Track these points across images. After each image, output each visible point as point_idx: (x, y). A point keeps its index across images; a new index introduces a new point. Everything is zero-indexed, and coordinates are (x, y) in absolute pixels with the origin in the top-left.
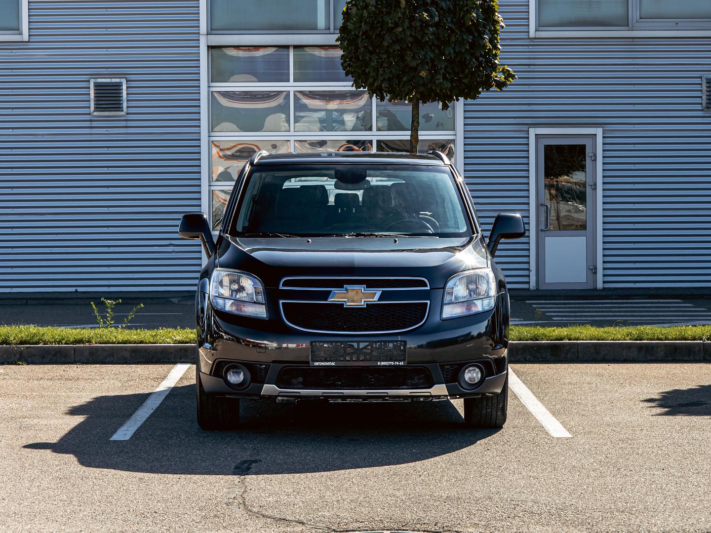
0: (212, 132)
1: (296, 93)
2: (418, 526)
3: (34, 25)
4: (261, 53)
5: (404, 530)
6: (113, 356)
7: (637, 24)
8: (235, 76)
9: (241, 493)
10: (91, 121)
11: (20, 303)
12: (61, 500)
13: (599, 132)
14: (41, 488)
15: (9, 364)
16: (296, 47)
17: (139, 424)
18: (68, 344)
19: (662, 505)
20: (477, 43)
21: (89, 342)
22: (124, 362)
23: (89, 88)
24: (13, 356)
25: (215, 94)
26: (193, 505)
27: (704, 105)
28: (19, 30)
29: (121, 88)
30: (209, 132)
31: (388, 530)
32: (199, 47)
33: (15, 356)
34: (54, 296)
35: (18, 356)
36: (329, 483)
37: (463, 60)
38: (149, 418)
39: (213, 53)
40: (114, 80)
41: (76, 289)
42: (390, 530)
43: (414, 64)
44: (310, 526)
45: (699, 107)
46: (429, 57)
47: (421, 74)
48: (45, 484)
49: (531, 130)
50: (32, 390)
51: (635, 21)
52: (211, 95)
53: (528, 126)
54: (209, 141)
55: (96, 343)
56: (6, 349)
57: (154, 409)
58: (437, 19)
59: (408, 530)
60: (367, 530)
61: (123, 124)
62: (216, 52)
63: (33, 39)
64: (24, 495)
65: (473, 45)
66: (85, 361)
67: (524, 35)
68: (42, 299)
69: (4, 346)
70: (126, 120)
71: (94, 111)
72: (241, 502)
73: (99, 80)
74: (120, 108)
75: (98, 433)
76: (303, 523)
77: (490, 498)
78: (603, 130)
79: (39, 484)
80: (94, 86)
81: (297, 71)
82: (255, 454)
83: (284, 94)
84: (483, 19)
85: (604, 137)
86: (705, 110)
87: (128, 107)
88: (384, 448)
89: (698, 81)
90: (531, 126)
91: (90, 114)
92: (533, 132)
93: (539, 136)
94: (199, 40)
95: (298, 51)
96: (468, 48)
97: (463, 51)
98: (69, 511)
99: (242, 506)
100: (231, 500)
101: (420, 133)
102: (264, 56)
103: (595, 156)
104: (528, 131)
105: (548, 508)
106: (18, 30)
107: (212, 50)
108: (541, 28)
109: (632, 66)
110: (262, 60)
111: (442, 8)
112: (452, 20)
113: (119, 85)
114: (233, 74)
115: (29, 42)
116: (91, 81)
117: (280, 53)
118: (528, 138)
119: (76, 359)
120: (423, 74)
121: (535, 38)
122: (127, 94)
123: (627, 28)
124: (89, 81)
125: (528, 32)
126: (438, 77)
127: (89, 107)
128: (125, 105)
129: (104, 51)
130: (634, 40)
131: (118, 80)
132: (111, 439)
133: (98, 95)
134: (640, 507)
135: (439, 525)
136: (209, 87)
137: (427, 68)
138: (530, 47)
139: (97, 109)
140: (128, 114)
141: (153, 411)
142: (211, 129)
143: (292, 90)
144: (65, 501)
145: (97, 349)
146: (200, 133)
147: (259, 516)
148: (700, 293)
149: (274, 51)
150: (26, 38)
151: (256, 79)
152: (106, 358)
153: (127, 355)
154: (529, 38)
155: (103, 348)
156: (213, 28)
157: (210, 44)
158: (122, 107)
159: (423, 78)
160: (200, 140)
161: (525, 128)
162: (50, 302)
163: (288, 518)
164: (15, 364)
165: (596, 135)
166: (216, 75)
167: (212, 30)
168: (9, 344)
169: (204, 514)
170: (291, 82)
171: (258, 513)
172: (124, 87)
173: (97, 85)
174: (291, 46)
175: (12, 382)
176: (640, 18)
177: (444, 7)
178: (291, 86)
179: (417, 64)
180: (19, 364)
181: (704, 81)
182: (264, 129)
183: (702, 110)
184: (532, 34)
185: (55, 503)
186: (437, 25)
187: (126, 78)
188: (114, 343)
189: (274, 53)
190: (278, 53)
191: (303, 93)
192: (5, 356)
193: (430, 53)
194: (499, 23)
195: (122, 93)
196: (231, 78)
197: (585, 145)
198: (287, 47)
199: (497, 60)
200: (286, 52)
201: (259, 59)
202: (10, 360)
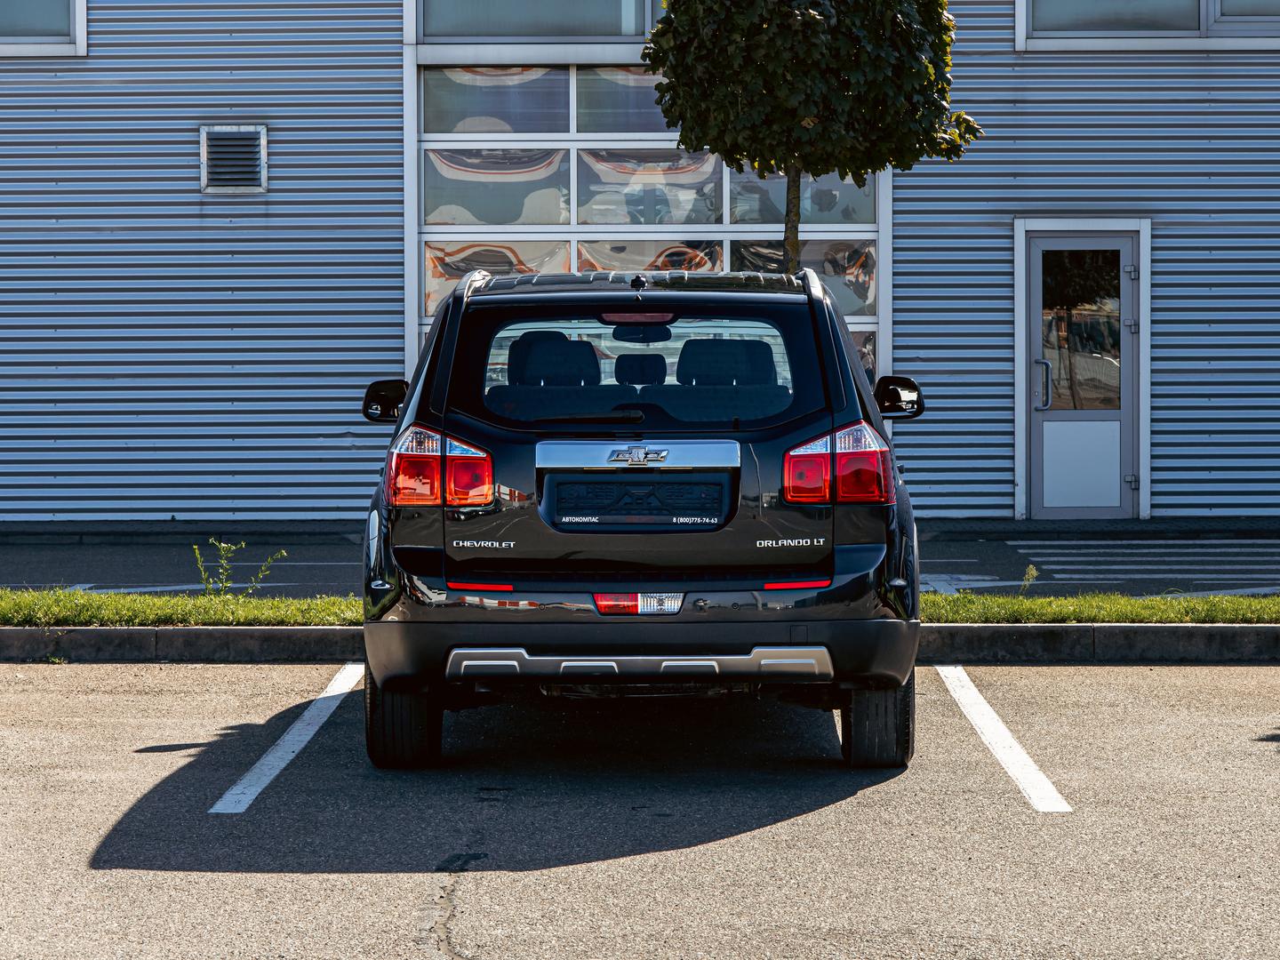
0: (425, 224)
1: (581, 153)
3: (96, 27)
4: (513, 80)
6: (228, 649)
7: (1216, 27)
8: (468, 120)
9: (444, 920)
10: (202, 204)
11: (69, 541)
12: (108, 932)
13: (1144, 226)
14: (73, 906)
15: (34, 661)
16: (581, 68)
17: (265, 781)
18: (145, 625)
19: (1232, 949)
20: (907, 66)
21: (183, 621)
22: (246, 659)
23: (198, 143)
24: (42, 646)
25: (431, 155)
26: (352, 942)
28: (69, 35)
29: (257, 143)
30: (419, 225)
32: (401, 67)
33: (46, 647)
34: (130, 529)
35: (51, 648)
36: (610, 901)
37: (881, 97)
38: (285, 769)
39: (427, 77)
40: (244, 129)
41: (173, 516)
43: (792, 102)
46: (818, 93)
47: (804, 123)
48: (80, 900)
49: (1017, 222)
50: (74, 713)
51: (1211, 20)
52: (424, 157)
53: (1012, 216)
54: (419, 242)
55: (197, 624)
56: (31, 634)
57: (296, 752)
58: (834, 21)
61: (261, 209)
62: (433, 75)
63: (96, 52)
64: (39, 920)
65: (899, 69)
66: (177, 657)
67: (1006, 47)
68: (108, 534)
69: (27, 628)
70: (267, 203)
71: (208, 186)
72: (444, 937)
73: (217, 129)
74: (255, 181)
75: (188, 798)
77: (910, 932)
78: (1152, 224)
79: (70, 899)
80: (208, 139)
81: (582, 111)
82: (476, 842)
83: (562, 153)
84: (921, 24)
85: (1153, 237)
87: (270, 178)
88: (718, 830)
90: (1017, 215)
91: (199, 191)
92: (1021, 226)
93: (1032, 235)
94: (401, 54)
95: (586, 75)
96: (890, 74)
97: (882, 80)
98: (120, 953)
99: (443, 946)
100: (424, 934)
101: (801, 227)
102: (520, 86)
103: (1137, 270)
104: (1012, 225)
105: (1019, 952)
106: (67, 35)
107: (426, 72)
108: (1036, 34)
109: (1207, 105)
110: (519, 91)
112: (862, 23)
113: (254, 137)
114: (463, 116)
115: (87, 57)
116: (201, 130)
117: (552, 77)
118: (1012, 237)
119: (160, 653)
120: (808, 123)
121: (1026, 52)
122: (269, 154)
123: (1197, 33)
124: (198, 130)
125: (1013, 40)
126: (836, 128)
127: (198, 179)
128: (264, 174)
129: (226, 75)
130: (1211, 55)
131: (251, 129)
132: (212, 811)
133: (214, 156)
134: (1191, 951)
136: (419, 141)
137: (815, 112)
138: (1016, 68)
139: (213, 181)
140: (269, 191)
141: (294, 755)
142: (422, 222)
143: (573, 148)
144: (114, 933)
145: (198, 634)
146: (402, 227)
149: (544, 75)
150: (82, 51)
151: (508, 127)
152: (215, 651)
153: (254, 646)
154: (1015, 52)
155: (210, 634)
156: (428, 32)
157: (422, 62)
158: (260, 179)
159: (808, 130)
160: (402, 239)
161: (1006, 219)
162: (123, 539)
164: (47, 662)
165: (1139, 231)
166: (433, 120)
167: (424, 38)
168: (36, 625)
170: (573, 133)
171: (473, 959)
172: (263, 141)
173: (212, 138)
174: (573, 65)
175: (38, 696)
176: (1222, 15)
178: (573, 141)
179: (798, 104)
180: (54, 663)
182: (520, 220)
184: (1020, 44)
185: (96, 936)
186: (833, 31)
187: (267, 125)
188: (231, 624)
189: (544, 78)
190: (548, 77)
191: (594, 153)
192: (27, 647)
193: (820, 85)
194: (950, 30)
195: (259, 152)
196: (460, 125)
197: (1119, 251)
198: (565, 68)
199: (946, 101)
200: (563, 77)
201: (512, 90)
202: (38, 655)
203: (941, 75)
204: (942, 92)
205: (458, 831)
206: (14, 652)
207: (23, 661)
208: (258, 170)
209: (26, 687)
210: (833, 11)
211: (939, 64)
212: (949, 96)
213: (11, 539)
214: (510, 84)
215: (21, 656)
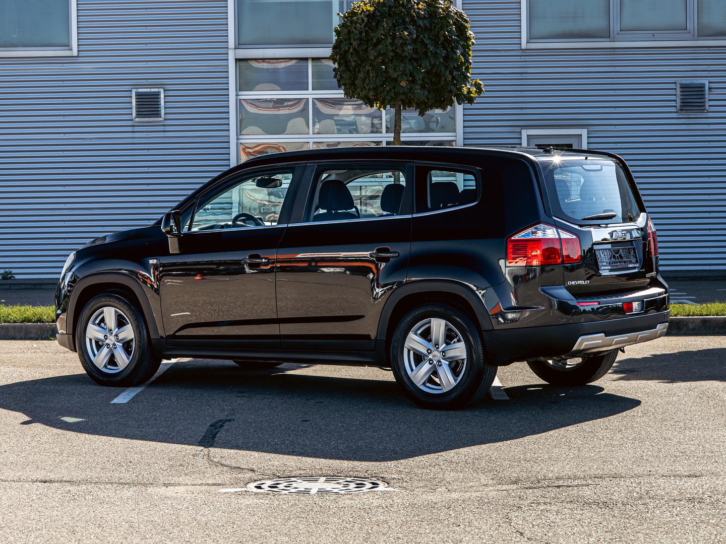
0: (240, 135)
1: (314, 100)
2: (351, 473)
3: (82, 42)
4: (282, 65)
5: (338, 476)
7: (618, 36)
8: (260, 86)
10: (133, 126)
12: (54, 452)
13: (584, 132)
14: (40, 442)
15: (42, 339)
16: (314, 59)
19: (564, 456)
20: (451, 57)
23: (131, 97)
24: (46, 332)
25: (243, 102)
26: (164, 456)
27: (678, 107)
28: (69, 46)
29: (159, 97)
30: (237, 135)
31: (324, 476)
32: (228, 60)
33: (48, 332)
35: (50, 333)
37: (439, 72)
39: (240, 64)
40: (153, 90)
42: (326, 476)
43: (394, 75)
44: (259, 473)
45: (674, 109)
46: (408, 70)
47: (401, 84)
48: (44, 439)
49: (523, 131)
50: (57, 361)
51: (616, 33)
52: (239, 103)
53: (521, 128)
54: (237, 144)
56: (40, 327)
57: (157, 377)
58: (415, 36)
59: (341, 476)
60: (306, 477)
61: (161, 128)
62: (243, 64)
63: (82, 54)
64: (23, 448)
65: (446, 58)
67: (516, 47)
69: (39, 323)
70: (164, 125)
71: (136, 117)
72: (206, 454)
73: (140, 90)
74: (159, 115)
75: (102, 397)
76: (253, 471)
78: (588, 131)
79: (39, 439)
80: (136, 95)
81: (315, 80)
82: (231, 414)
83: (305, 100)
84: (457, 36)
85: (588, 137)
86: (680, 112)
87: (165, 114)
88: (343, 409)
89: (673, 86)
90: (523, 128)
91: (132, 120)
92: (525, 133)
93: (530, 137)
94: (228, 54)
95: (316, 63)
96: (442, 61)
97: (438, 64)
98: (57, 461)
99: (206, 457)
100: (198, 452)
101: (402, 135)
102: (285, 68)
104: (521, 132)
105: (467, 458)
106: (68, 46)
107: (240, 62)
108: (531, 41)
109: (614, 74)
110: (283, 70)
111: (420, 26)
112: (429, 36)
113: (158, 94)
114: (258, 83)
115: (78, 56)
116: (133, 91)
118: (521, 138)
120: (403, 84)
121: (526, 49)
122: (165, 102)
123: (609, 39)
124: (131, 91)
125: (520, 44)
126: (417, 87)
127: (131, 114)
128: (163, 112)
129: (144, 64)
130: (616, 50)
131: (156, 90)
132: (112, 402)
133: (139, 103)
134: (546, 457)
135: (369, 472)
136: (237, 95)
137: (406, 79)
138: (522, 57)
139: (138, 115)
140: (165, 119)
142: (239, 133)
143: (310, 97)
144: (57, 453)
146: (229, 136)
147: (217, 464)
148: (674, 276)
149: (296, 63)
150: (75, 53)
151: (279, 88)
154: (521, 49)
156: (240, 43)
157: (238, 57)
158: (161, 114)
159: (403, 87)
160: (229, 142)
161: (518, 129)
163: (242, 467)
164: (48, 339)
165: (581, 135)
166: (244, 85)
167: (239, 45)
168: (43, 322)
169: (172, 463)
170: (310, 91)
171: (218, 462)
172: (162, 96)
173: (138, 94)
174: (310, 58)
175: (41, 354)
176: (621, 30)
177: (422, 25)
178: (310, 94)
179: (398, 75)
180: (51, 340)
181: (679, 86)
182: (285, 133)
183: (676, 112)
184: (524, 46)
185: (48, 454)
186: (414, 41)
187: (164, 88)
189: (296, 64)
190: (298, 64)
191: (321, 100)
192: (39, 333)
193: (409, 66)
194: (471, 39)
195: (160, 101)
196: (257, 87)
197: (572, 144)
198: (306, 59)
199: (469, 73)
200: (305, 64)
201: (282, 70)
202: (44, 337)
203: (467, 61)
204: (467, 69)
205: (223, 410)
206: (32, 335)
207: (37, 339)
208: (160, 109)
209: (36, 351)
210: (415, 31)
211: (465, 55)
212: (470, 71)
213: (43, 287)
214: (280, 67)
215: (37, 337)
